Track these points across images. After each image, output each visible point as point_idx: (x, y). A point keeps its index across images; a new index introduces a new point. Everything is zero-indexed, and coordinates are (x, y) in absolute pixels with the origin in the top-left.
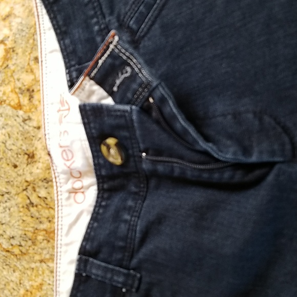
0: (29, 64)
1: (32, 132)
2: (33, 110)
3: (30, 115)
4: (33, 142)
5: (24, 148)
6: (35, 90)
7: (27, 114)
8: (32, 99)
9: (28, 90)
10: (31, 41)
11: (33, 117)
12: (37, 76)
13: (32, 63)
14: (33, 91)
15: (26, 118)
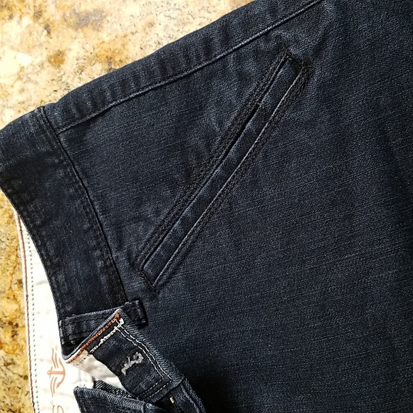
0: (11, 288)
1: (17, 382)
2: (17, 352)
3: (15, 358)
4: (19, 395)
5: (7, 401)
6: (20, 325)
7: (10, 356)
8: (15, 336)
9: (10, 323)
10: (13, 257)
11: (18, 362)
12: (22, 306)
13: (15, 287)
14: (17, 325)
15: (9, 361)
